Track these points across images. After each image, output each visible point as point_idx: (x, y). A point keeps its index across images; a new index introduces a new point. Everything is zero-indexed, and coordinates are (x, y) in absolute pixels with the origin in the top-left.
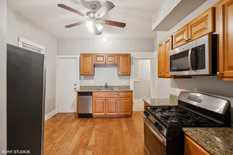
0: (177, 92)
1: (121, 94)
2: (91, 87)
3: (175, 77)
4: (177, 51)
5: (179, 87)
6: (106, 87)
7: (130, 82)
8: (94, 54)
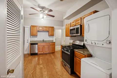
0: (72, 41)
1: (50, 43)
2: (36, 41)
3: (72, 36)
4: (72, 28)
5: (72, 40)
6: (43, 41)
7: (53, 39)
8: (38, 26)
